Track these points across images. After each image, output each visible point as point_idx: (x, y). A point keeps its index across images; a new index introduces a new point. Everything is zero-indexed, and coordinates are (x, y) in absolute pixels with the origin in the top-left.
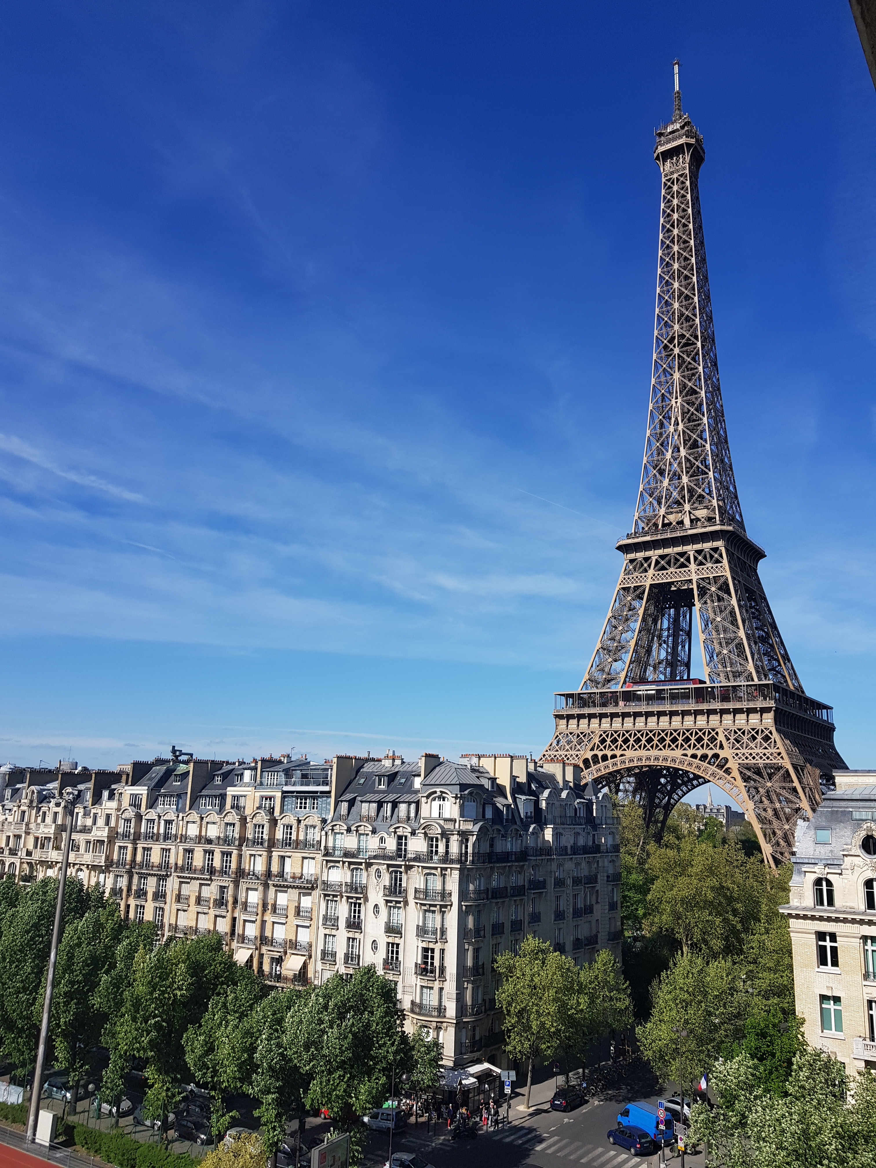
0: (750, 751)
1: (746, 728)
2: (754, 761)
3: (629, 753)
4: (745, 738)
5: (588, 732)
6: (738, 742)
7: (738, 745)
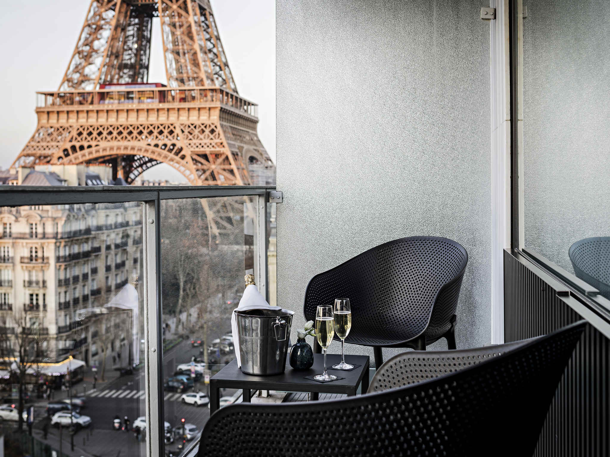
0: (200, 142)
1: (197, 123)
2: (202, 149)
3: (103, 144)
4: (196, 132)
5: (66, 125)
6: (191, 134)
7: (190, 137)
